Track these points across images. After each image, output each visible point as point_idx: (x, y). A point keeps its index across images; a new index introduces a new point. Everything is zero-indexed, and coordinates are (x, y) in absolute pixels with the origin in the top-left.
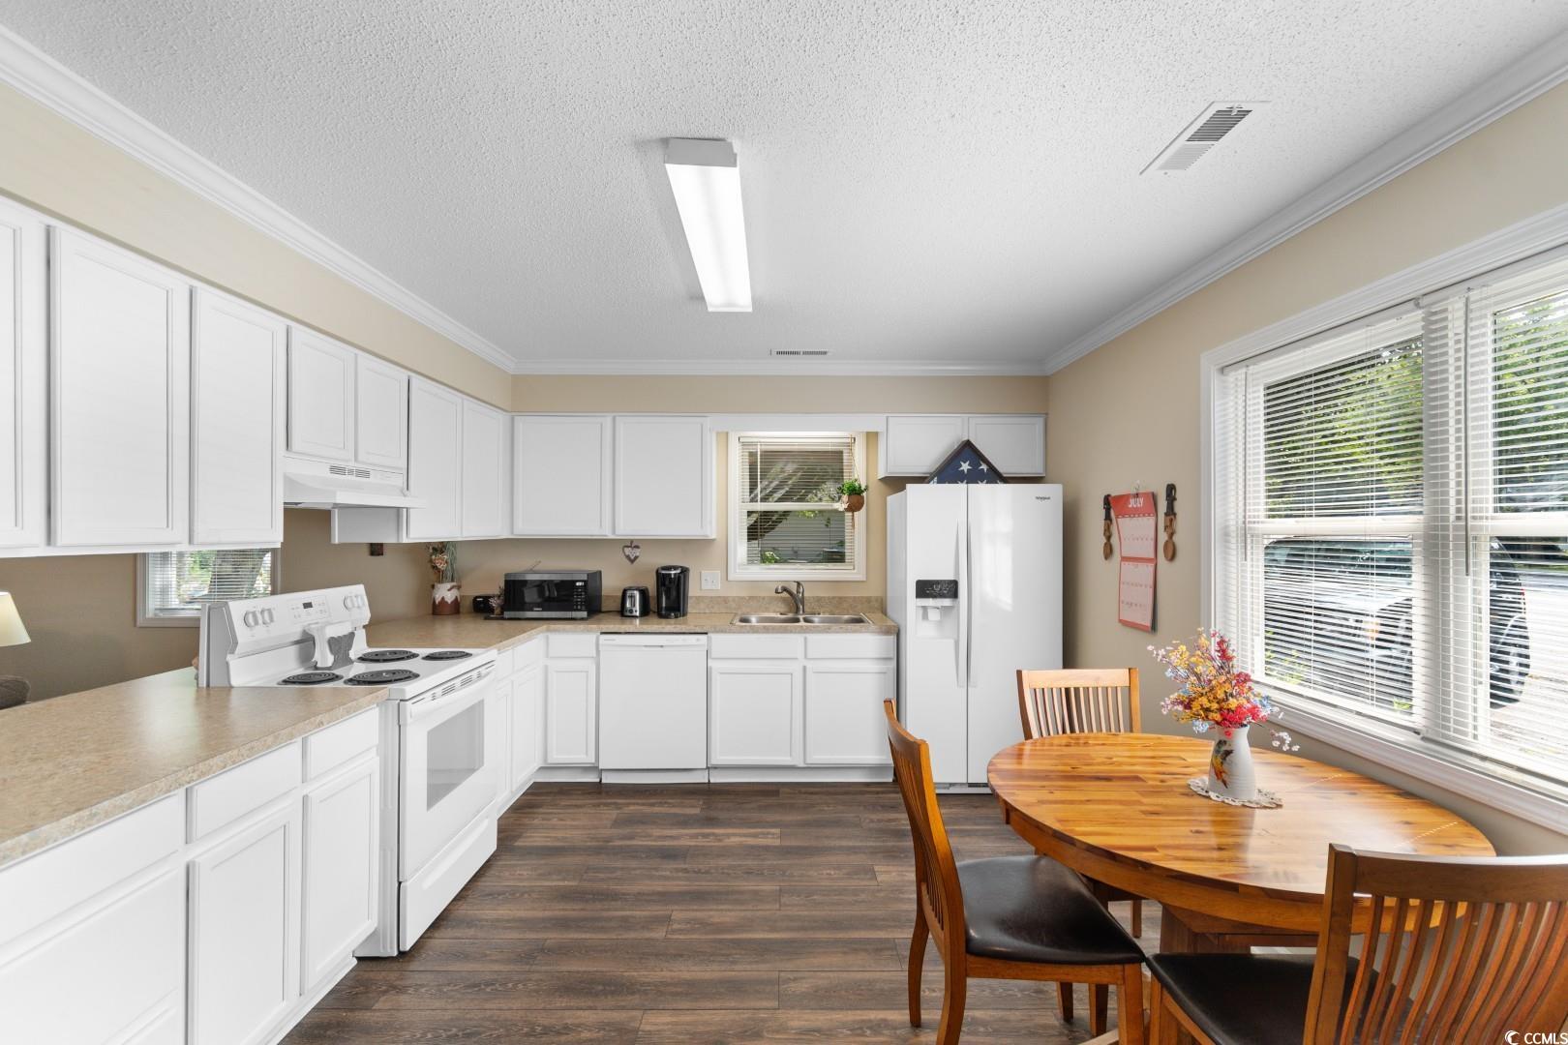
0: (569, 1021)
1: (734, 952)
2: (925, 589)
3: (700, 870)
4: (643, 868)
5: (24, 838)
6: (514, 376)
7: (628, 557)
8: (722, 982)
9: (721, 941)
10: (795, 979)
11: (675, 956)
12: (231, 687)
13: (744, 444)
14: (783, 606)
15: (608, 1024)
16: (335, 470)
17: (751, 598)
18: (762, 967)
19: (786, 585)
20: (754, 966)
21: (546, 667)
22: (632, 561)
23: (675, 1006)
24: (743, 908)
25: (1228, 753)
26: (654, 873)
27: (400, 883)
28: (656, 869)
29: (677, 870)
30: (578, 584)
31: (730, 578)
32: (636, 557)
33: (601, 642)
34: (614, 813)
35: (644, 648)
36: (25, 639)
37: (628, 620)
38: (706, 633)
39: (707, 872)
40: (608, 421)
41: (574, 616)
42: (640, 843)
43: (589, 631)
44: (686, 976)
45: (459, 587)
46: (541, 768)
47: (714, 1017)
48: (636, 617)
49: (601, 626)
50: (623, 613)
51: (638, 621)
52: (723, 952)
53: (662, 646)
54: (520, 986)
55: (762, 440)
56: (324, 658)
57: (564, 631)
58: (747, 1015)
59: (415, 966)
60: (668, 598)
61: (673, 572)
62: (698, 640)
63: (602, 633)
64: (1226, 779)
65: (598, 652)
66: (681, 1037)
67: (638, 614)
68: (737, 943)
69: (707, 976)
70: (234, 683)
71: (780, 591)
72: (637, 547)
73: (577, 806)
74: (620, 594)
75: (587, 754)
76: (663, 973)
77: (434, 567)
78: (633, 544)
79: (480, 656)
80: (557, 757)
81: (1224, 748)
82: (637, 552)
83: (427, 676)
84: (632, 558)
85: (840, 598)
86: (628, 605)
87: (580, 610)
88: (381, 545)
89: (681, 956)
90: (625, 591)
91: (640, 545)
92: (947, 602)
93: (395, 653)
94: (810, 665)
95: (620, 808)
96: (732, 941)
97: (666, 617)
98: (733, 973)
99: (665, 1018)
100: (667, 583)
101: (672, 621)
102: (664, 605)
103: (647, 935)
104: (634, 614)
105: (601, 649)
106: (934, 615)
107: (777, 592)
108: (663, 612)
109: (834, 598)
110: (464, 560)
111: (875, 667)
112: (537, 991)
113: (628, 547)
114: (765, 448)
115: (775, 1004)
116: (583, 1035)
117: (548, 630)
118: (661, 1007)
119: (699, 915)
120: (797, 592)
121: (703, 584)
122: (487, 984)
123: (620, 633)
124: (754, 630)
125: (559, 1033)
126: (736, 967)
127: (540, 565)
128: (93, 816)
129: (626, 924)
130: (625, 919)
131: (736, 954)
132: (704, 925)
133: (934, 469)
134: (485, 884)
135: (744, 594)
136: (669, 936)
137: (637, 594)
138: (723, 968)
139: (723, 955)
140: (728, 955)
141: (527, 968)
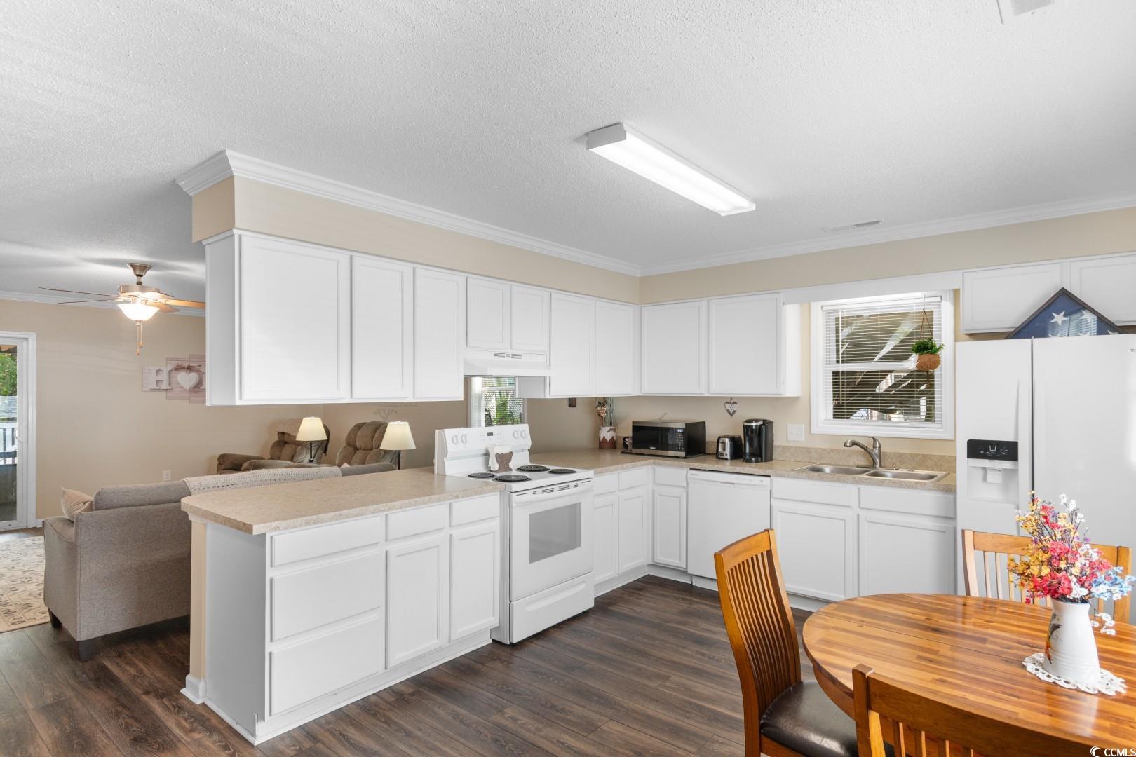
0: (567, 708)
1: (694, 712)
2: (977, 449)
3: (714, 657)
4: (674, 644)
5: (314, 517)
6: (640, 278)
7: (728, 411)
8: (669, 724)
9: (691, 703)
10: (722, 743)
11: (654, 699)
12: (445, 475)
13: (829, 312)
14: (863, 459)
15: (586, 717)
16: (497, 355)
17: (832, 450)
18: (705, 727)
19: (857, 440)
20: (699, 725)
21: (653, 491)
22: (732, 415)
23: (630, 724)
24: (724, 690)
25: (1056, 627)
26: (682, 650)
27: (511, 601)
28: (684, 647)
29: (698, 652)
30: (679, 431)
31: (812, 432)
32: (735, 412)
33: (688, 476)
34: (685, 606)
35: (719, 484)
36: (414, 447)
37: (721, 461)
38: (769, 476)
39: (717, 660)
40: (704, 303)
41: (677, 455)
42: (689, 630)
43: (682, 467)
44: (650, 712)
45: (615, 430)
46: (651, 564)
47: (648, 739)
48: (726, 459)
49: (689, 463)
50: (718, 456)
51: (728, 463)
52: (686, 709)
53: (733, 484)
54: (556, 681)
55: (843, 307)
56: (495, 466)
57: (665, 465)
58: (672, 748)
59: (517, 654)
60: (751, 445)
61: (754, 424)
62: (762, 481)
63: (691, 469)
64: (1051, 654)
65: (687, 482)
66: (619, 741)
67: (728, 457)
68: (700, 708)
69: (663, 717)
70: (447, 474)
71: (848, 444)
72: (735, 403)
73: (663, 595)
74: (716, 440)
75: (680, 560)
76: (639, 706)
77: (599, 415)
78: (732, 401)
79: (581, 474)
80: (662, 559)
81: (1055, 622)
82: (735, 407)
83: (535, 479)
84: (731, 412)
85: (924, 456)
86: (720, 450)
87: (681, 451)
88: (574, 399)
89: (657, 701)
90: (719, 438)
91: (737, 402)
92: (1007, 464)
93: (537, 467)
94: (862, 513)
95: (691, 604)
96: (698, 706)
97: (748, 461)
98: (684, 724)
99: (620, 728)
100: (749, 433)
101: (754, 464)
102: (747, 451)
103: (646, 682)
104: (726, 457)
105: (689, 481)
106: (994, 478)
107: (845, 446)
108: (747, 457)
109: (917, 455)
110: (619, 410)
111: (931, 524)
112: (562, 687)
113: (728, 403)
114: (845, 314)
115: (694, 750)
116: (568, 717)
117: (654, 464)
118: (622, 722)
119: (688, 682)
120: (874, 447)
121: (786, 435)
122: (541, 674)
123: (705, 470)
124: (827, 478)
125: (557, 711)
126: (687, 721)
127: (666, 416)
128: (341, 515)
129: (639, 671)
130: (639, 669)
131: (694, 714)
132: (687, 690)
133: (1018, 325)
134: (578, 625)
135: (827, 446)
136: (659, 688)
137: (727, 440)
138: (678, 718)
139: (684, 711)
140: (688, 712)
141: (566, 674)
